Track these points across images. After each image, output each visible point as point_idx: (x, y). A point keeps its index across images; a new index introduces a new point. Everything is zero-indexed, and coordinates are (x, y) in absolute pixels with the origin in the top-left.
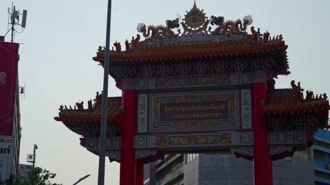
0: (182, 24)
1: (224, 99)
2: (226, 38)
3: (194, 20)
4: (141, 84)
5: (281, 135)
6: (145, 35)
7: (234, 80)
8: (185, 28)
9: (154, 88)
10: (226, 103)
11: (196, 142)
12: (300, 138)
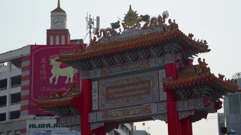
0: (123, 24)
1: (148, 79)
2: (152, 31)
3: (130, 20)
4: (92, 75)
5: (186, 103)
6: (98, 37)
7: (153, 63)
8: (124, 27)
9: (100, 76)
10: (149, 82)
11: (128, 114)
12: (199, 104)
